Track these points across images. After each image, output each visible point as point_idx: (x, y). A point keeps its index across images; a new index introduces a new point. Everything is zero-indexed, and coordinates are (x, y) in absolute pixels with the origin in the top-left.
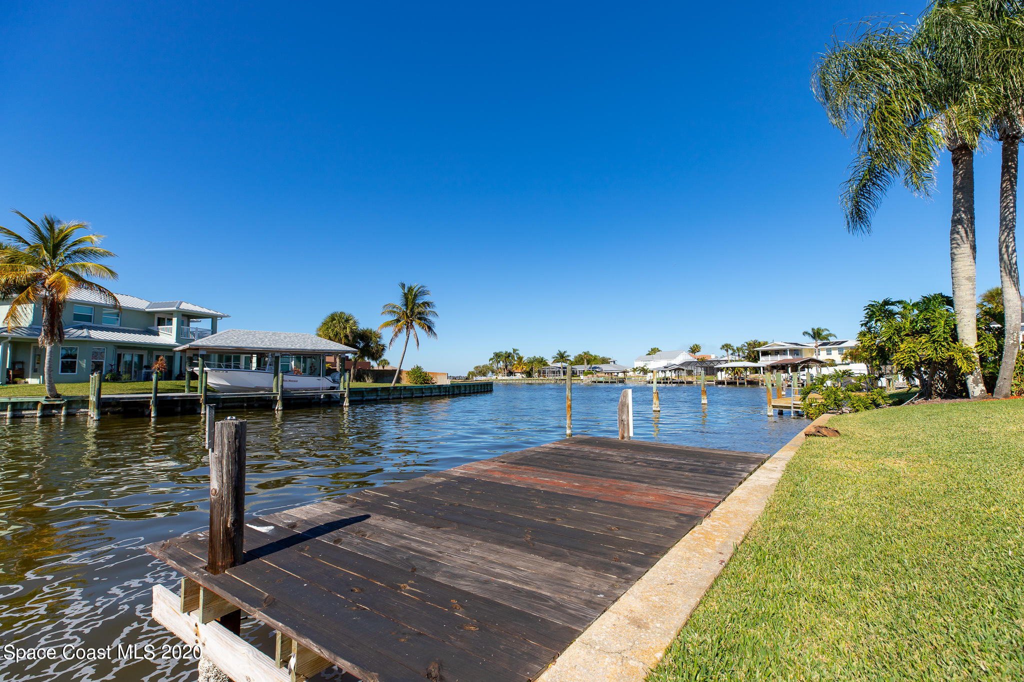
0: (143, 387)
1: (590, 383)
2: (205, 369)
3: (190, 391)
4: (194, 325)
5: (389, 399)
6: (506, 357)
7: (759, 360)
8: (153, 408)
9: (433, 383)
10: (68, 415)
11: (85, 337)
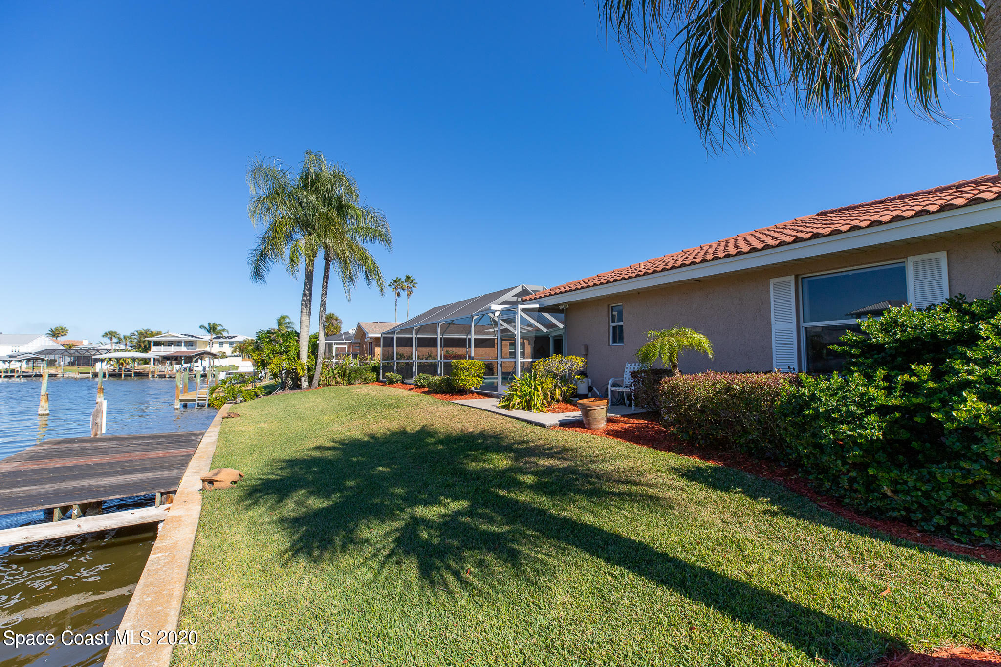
7: (150, 350)
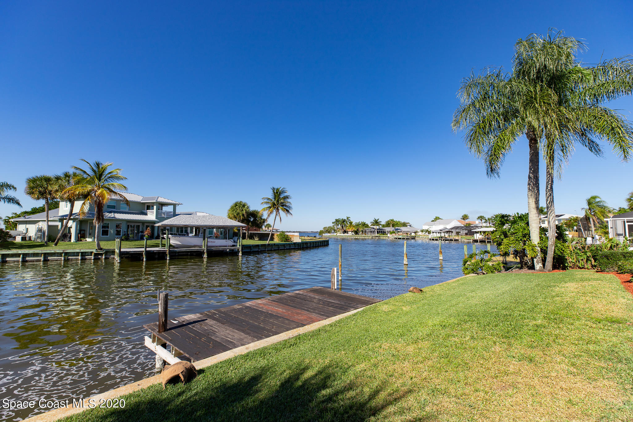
0: (140, 244)
1: (393, 239)
2: (169, 236)
3: (162, 247)
4: (165, 209)
5: (265, 251)
6: (342, 222)
8: (144, 256)
9: (292, 241)
10: (106, 258)
11: (113, 218)
